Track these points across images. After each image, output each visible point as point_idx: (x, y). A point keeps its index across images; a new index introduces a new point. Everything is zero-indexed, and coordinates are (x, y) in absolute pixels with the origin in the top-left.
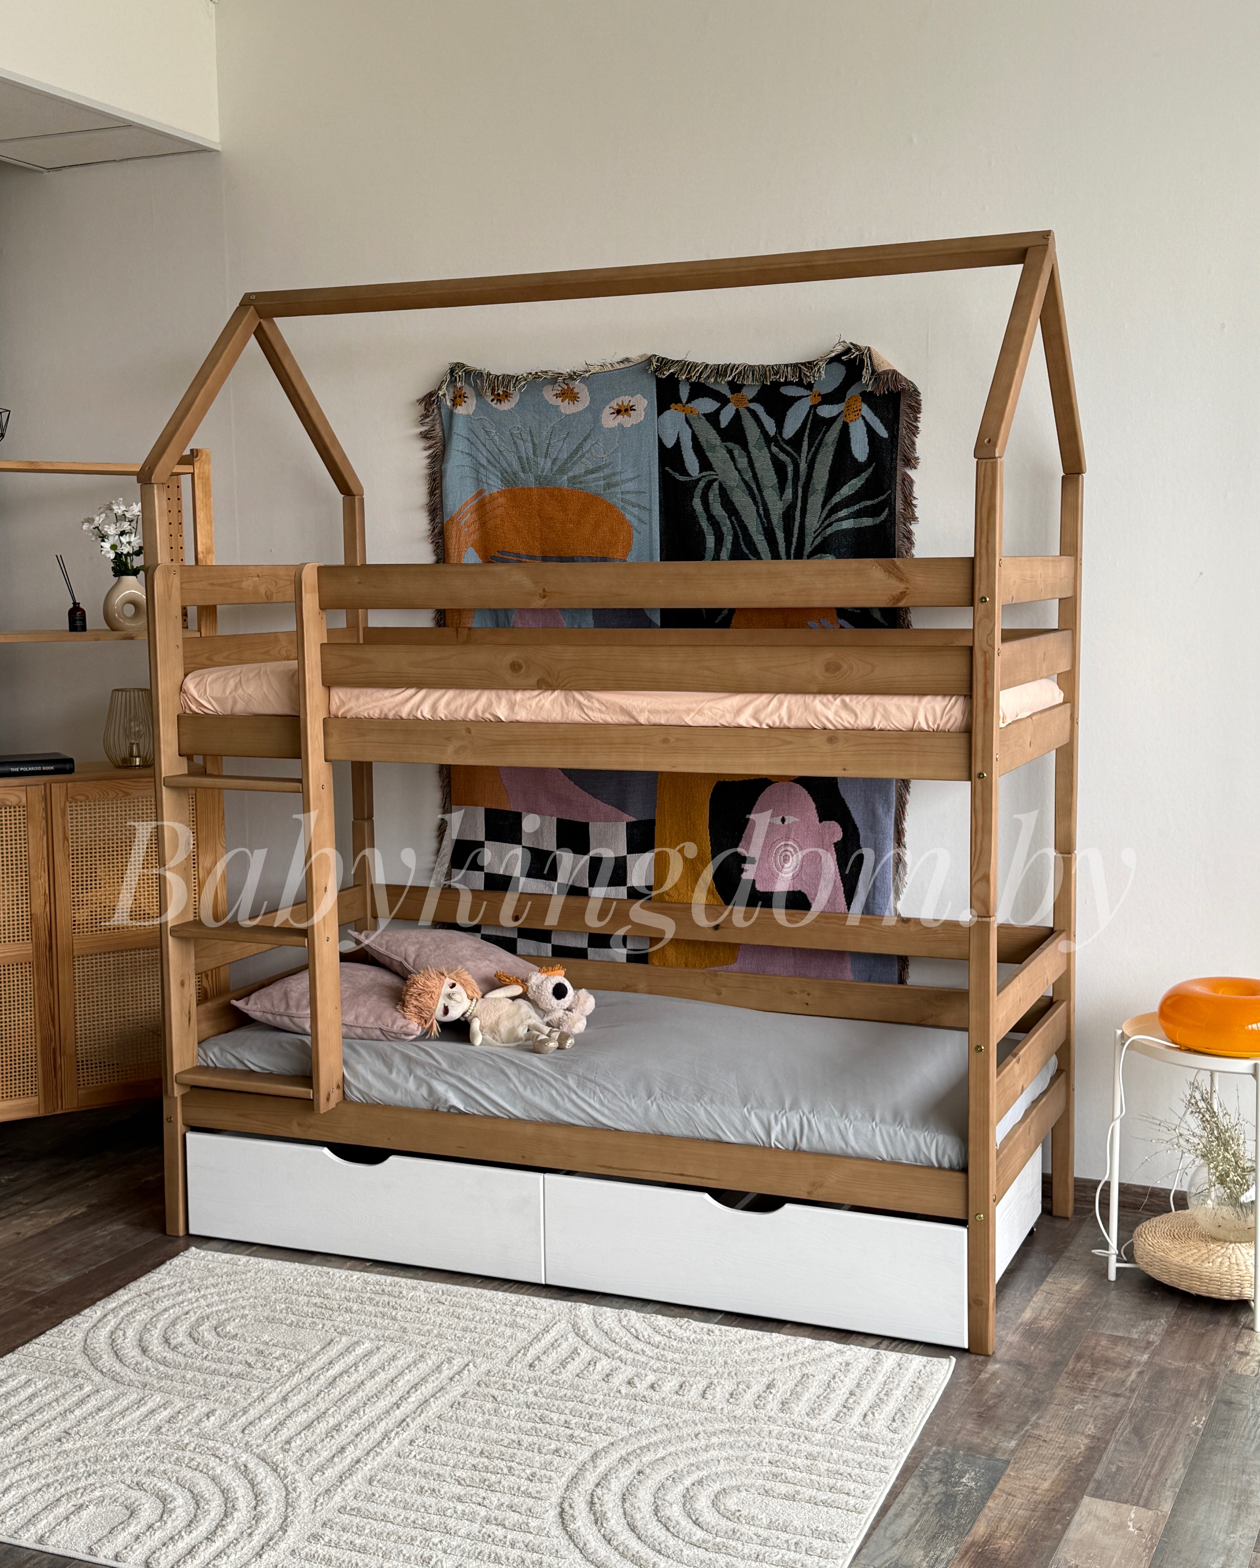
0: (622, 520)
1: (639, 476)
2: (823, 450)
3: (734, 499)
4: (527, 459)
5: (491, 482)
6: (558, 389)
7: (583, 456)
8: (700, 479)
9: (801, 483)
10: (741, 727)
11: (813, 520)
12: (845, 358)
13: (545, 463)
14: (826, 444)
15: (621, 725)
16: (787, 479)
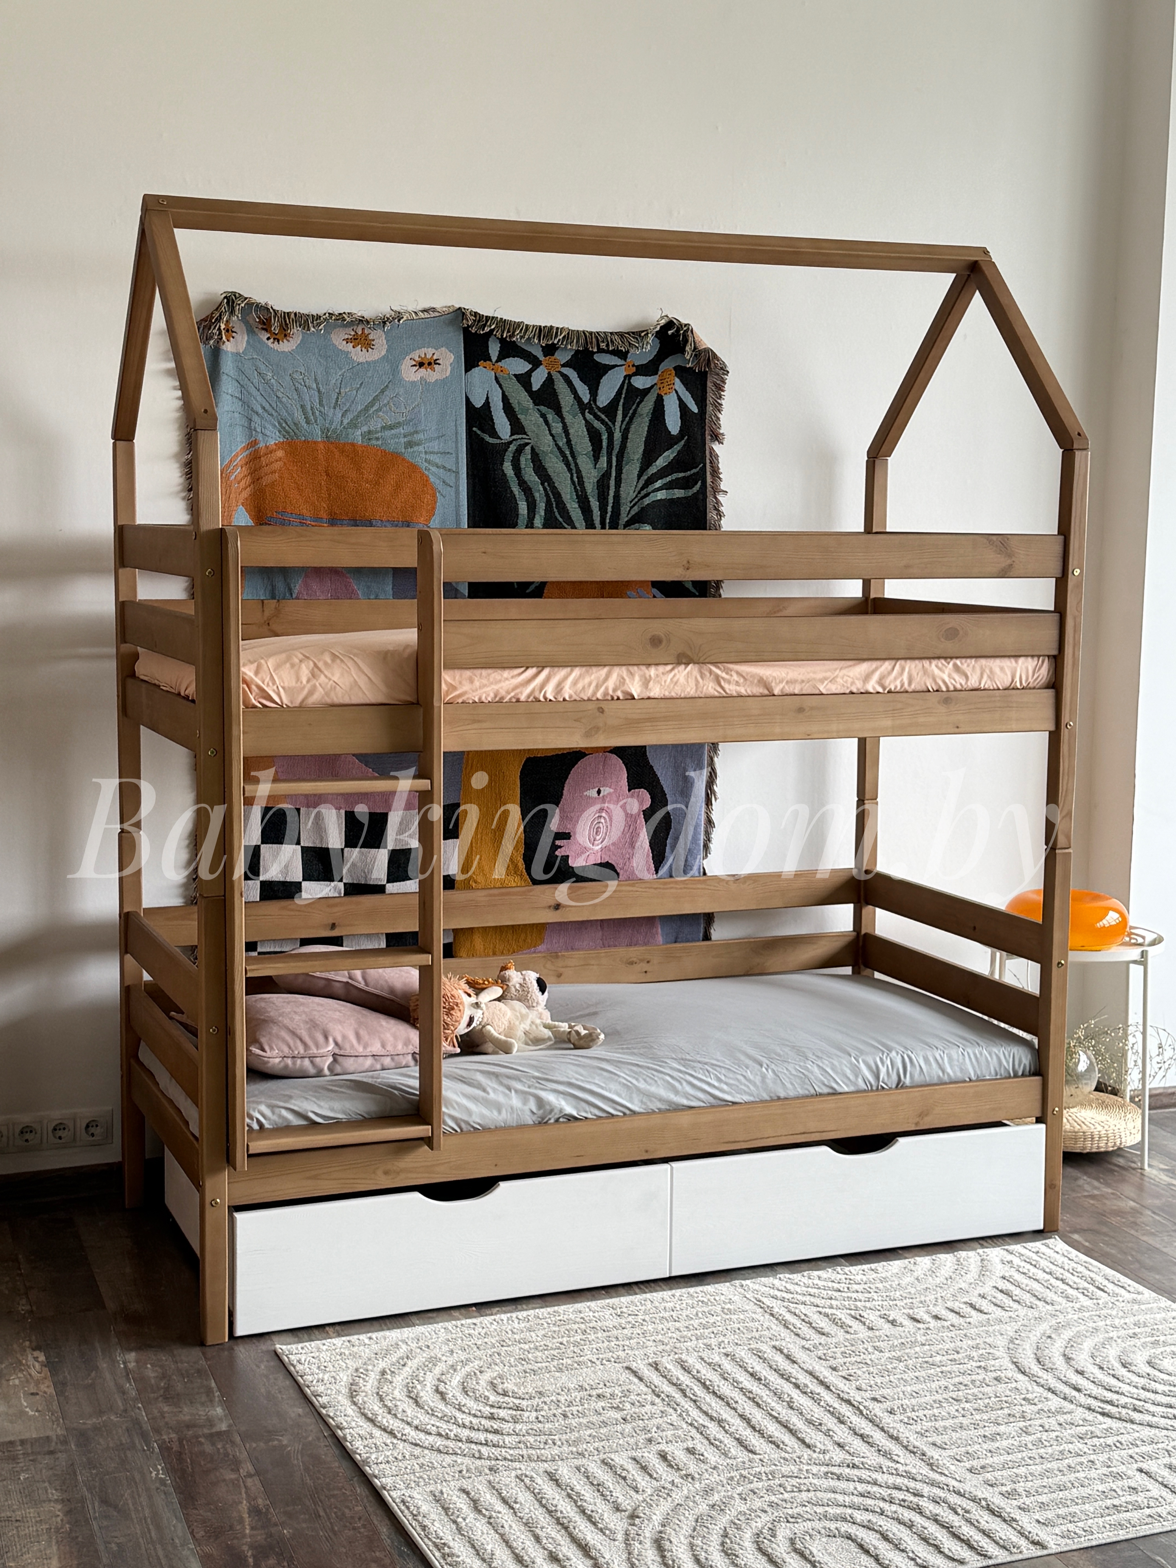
0: (425, 481)
1: (443, 435)
2: (636, 421)
3: (547, 466)
4: (312, 409)
5: (268, 433)
6: (352, 333)
7: (379, 410)
8: (510, 443)
9: (615, 452)
10: (868, 693)
11: (629, 490)
12: (670, 332)
13: (334, 414)
14: (641, 415)
15: (754, 696)
16: (601, 447)
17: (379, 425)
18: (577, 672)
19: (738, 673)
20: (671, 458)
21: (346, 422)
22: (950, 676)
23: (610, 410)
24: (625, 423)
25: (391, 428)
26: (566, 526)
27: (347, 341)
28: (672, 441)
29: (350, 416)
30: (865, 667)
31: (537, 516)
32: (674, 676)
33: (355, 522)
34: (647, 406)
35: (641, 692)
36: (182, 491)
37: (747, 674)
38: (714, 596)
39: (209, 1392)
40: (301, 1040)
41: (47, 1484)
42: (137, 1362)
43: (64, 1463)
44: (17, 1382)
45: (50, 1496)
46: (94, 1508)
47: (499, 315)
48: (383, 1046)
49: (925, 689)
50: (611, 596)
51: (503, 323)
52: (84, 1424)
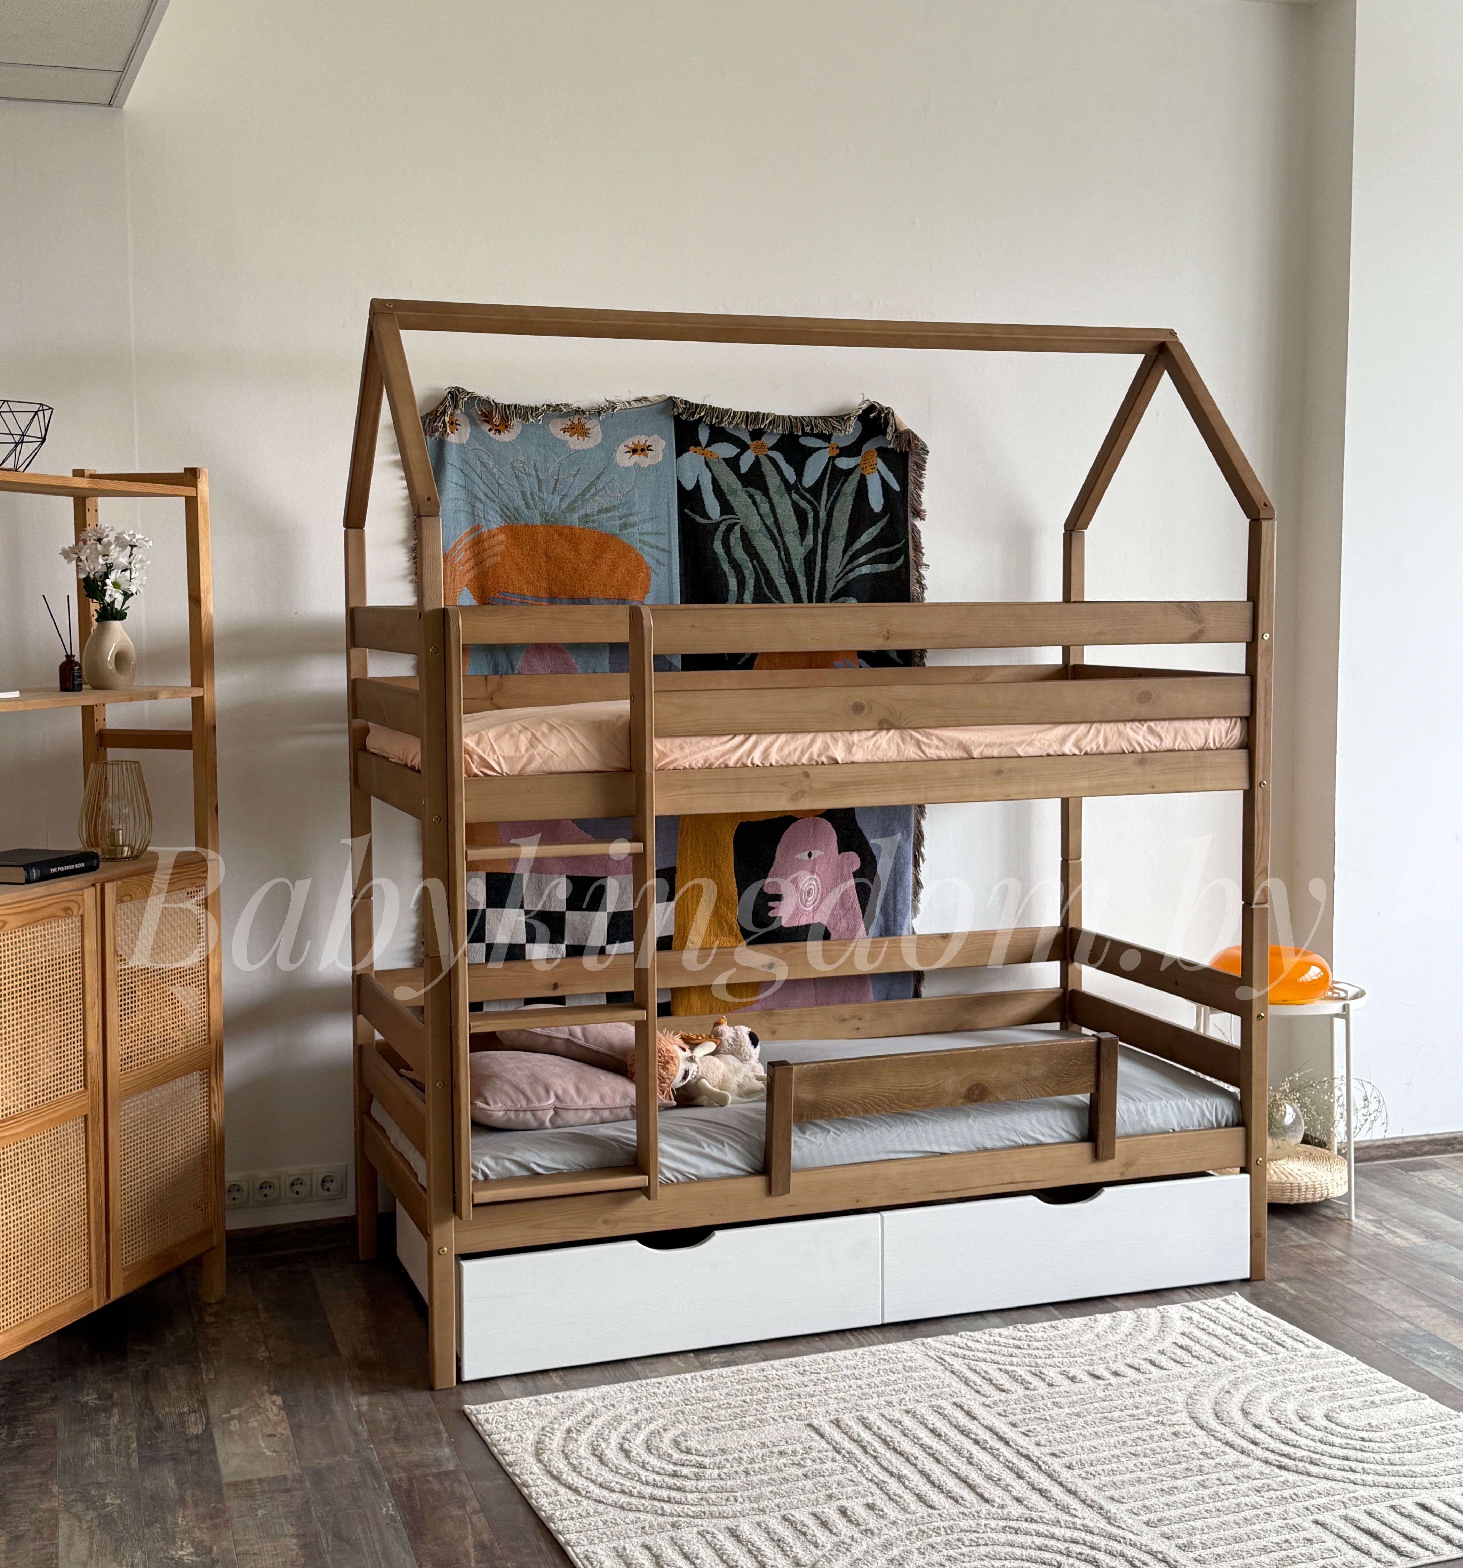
0: (641, 562)
1: (656, 517)
2: (841, 499)
3: (756, 543)
4: (531, 495)
5: (490, 518)
6: (569, 423)
7: (596, 494)
8: (721, 522)
9: (821, 531)
10: (1064, 755)
11: (835, 565)
12: (872, 415)
13: (553, 499)
14: (845, 494)
15: (954, 759)
16: (807, 525)
17: (596, 510)
18: (783, 738)
19: (938, 738)
20: (875, 533)
21: (564, 506)
22: (1144, 738)
23: (816, 489)
24: (830, 502)
25: (607, 511)
26: (774, 600)
27: (564, 430)
28: (875, 518)
29: (568, 500)
30: (1061, 730)
31: (747, 592)
32: (877, 740)
33: (573, 601)
34: (851, 485)
35: (845, 756)
36: (410, 574)
37: (947, 738)
38: (918, 665)
39: (437, 1434)
40: (524, 1094)
41: (283, 1520)
42: (369, 1405)
43: (299, 1501)
44: (255, 1424)
45: (286, 1531)
46: (327, 1541)
47: (708, 403)
48: (602, 1099)
49: (1120, 750)
50: (818, 667)
51: (712, 410)
52: (318, 1463)
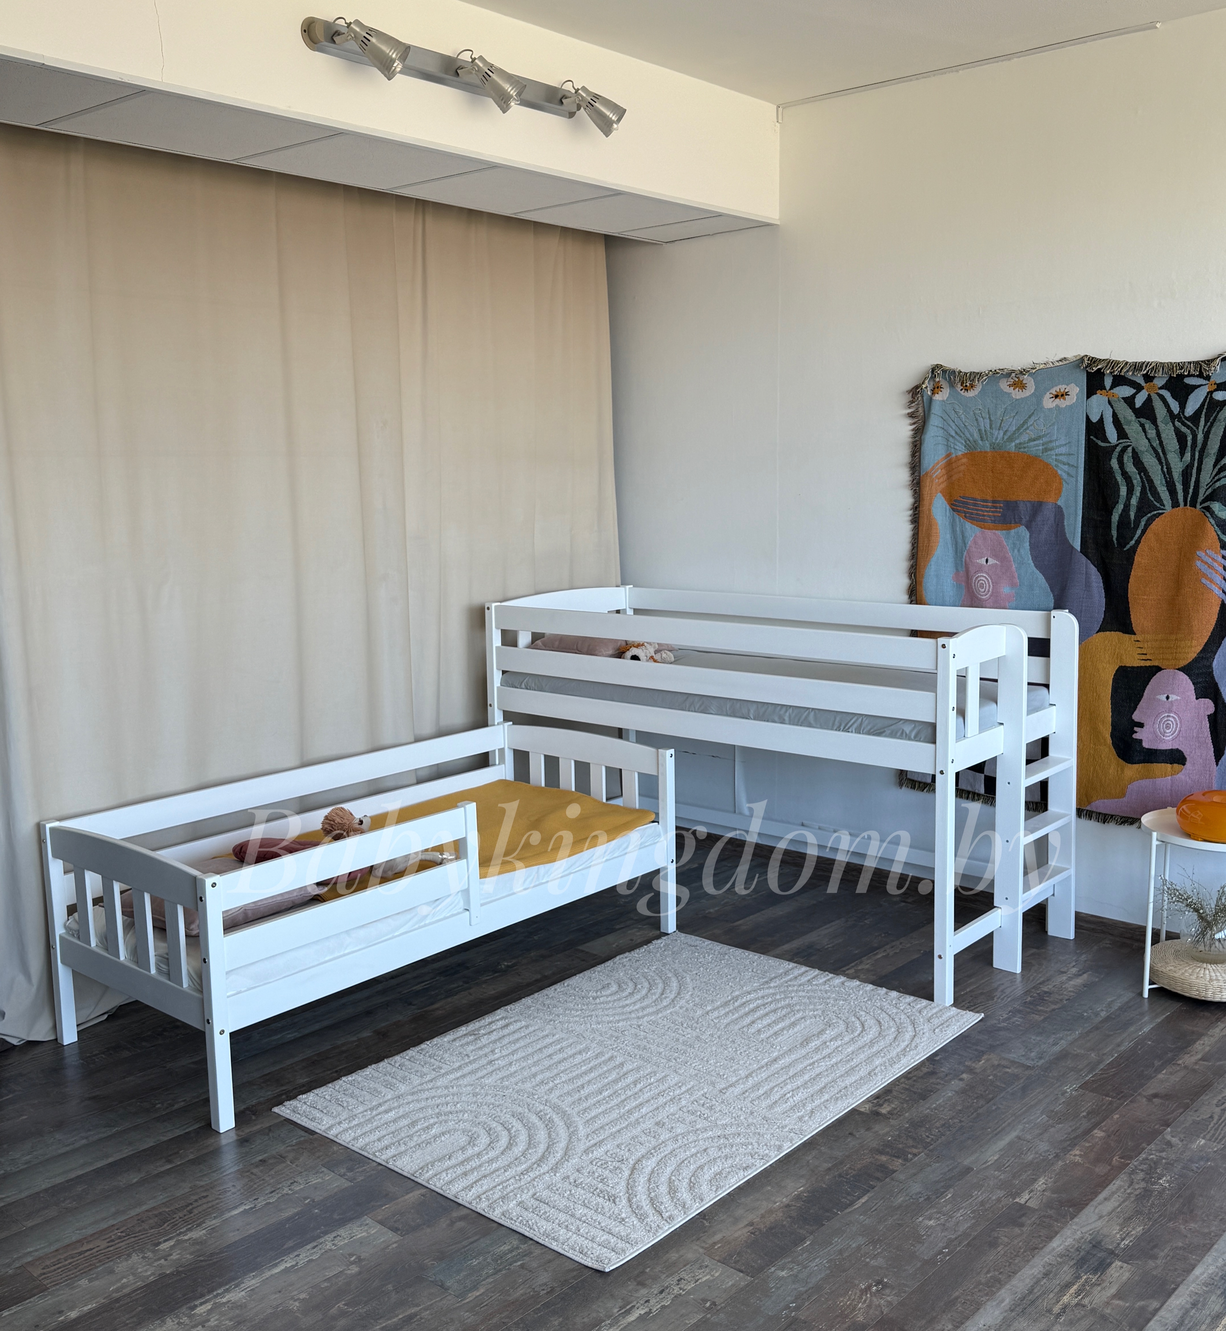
0: (1056, 474)
1: (1069, 442)
3: (1144, 461)
4: (985, 431)
6: (1011, 381)
8: (1117, 445)
9: (1198, 449)
11: (1206, 476)
13: (998, 433)
14: (1219, 420)
16: (1186, 446)
17: (1026, 439)
21: (1006, 437)
23: (1195, 418)
25: (1034, 440)
27: (1010, 386)
29: (1009, 434)
31: (1134, 497)
34: (1224, 414)
